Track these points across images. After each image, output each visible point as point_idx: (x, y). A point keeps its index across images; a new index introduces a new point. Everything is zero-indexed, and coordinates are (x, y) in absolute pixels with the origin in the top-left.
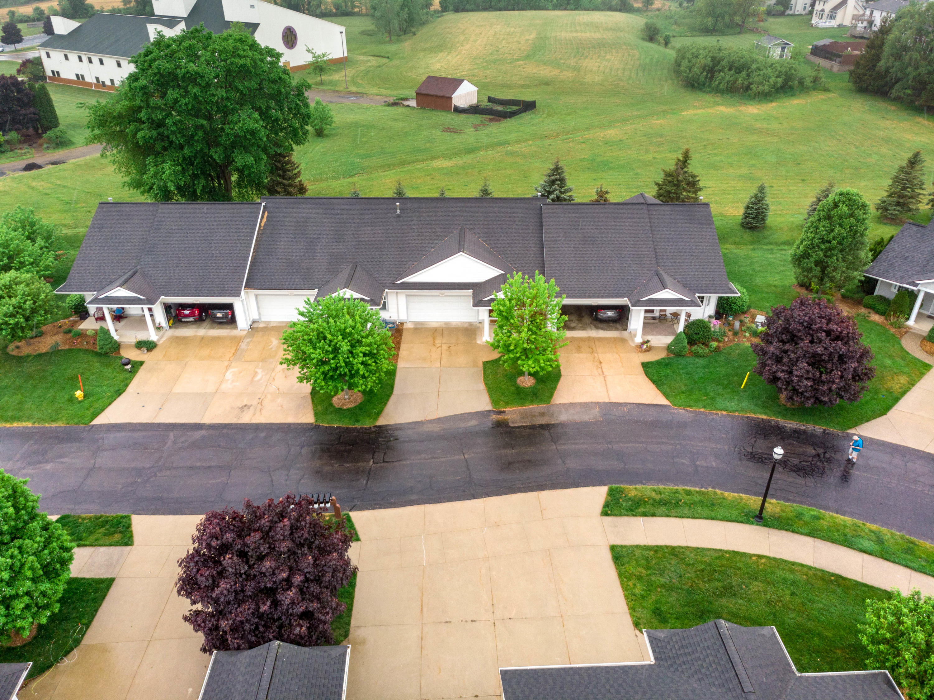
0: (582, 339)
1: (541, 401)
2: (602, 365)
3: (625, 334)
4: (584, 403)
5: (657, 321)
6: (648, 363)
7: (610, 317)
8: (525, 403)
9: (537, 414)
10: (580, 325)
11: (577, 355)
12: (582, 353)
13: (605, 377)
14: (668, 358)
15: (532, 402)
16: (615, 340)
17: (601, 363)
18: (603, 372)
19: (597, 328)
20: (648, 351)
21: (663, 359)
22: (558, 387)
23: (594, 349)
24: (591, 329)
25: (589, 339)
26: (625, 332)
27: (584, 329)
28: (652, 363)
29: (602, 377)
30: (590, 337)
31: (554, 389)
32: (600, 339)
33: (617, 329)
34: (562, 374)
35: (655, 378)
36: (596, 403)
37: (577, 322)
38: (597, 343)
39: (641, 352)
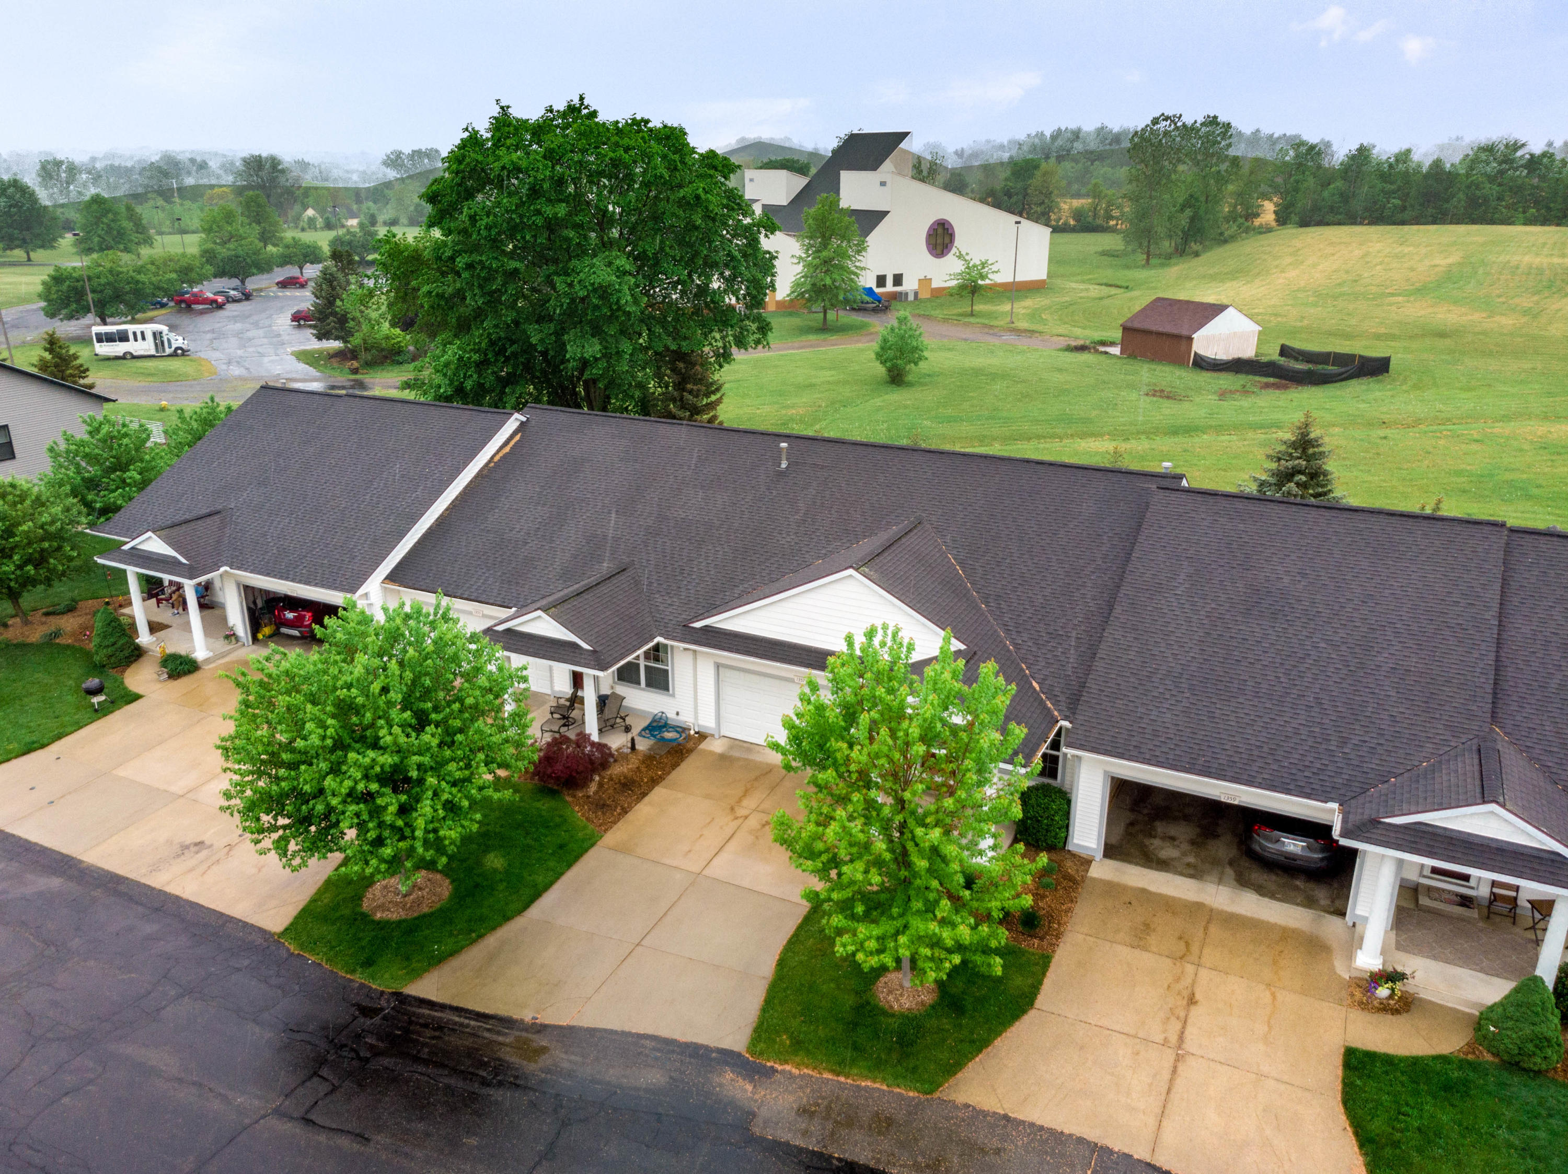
0: (1169, 905)
1: (912, 1074)
2: (1195, 1011)
3: (1332, 927)
4: (1052, 1132)
5: (1474, 914)
6: (1371, 1056)
7: (1291, 857)
8: (853, 1062)
9: (865, 1117)
10: (1191, 859)
11: (1124, 952)
12: (1145, 949)
13: (1178, 1059)
14: (1463, 1064)
15: (877, 1067)
16: (1286, 935)
17: (1192, 1001)
18: (1181, 1038)
19: (1243, 882)
20: (1396, 1012)
21: (1444, 1059)
22: (998, 1042)
23: (1195, 949)
24: (1220, 882)
25: (1195, 909)
26: (1335, 920)
27: (1195, 873)
28: (1389, 1061)
29: (1169, 1056)
30: (1199, 906)
31: (980, 1044)
32: (1232, 921)
33: (1310, 903)
34: (1040, 1001)
35: (1377, 1126)
36: (1094, 1147)
37: (1185, 846)
38: (1213, 929)
39: (1364, 1006)
